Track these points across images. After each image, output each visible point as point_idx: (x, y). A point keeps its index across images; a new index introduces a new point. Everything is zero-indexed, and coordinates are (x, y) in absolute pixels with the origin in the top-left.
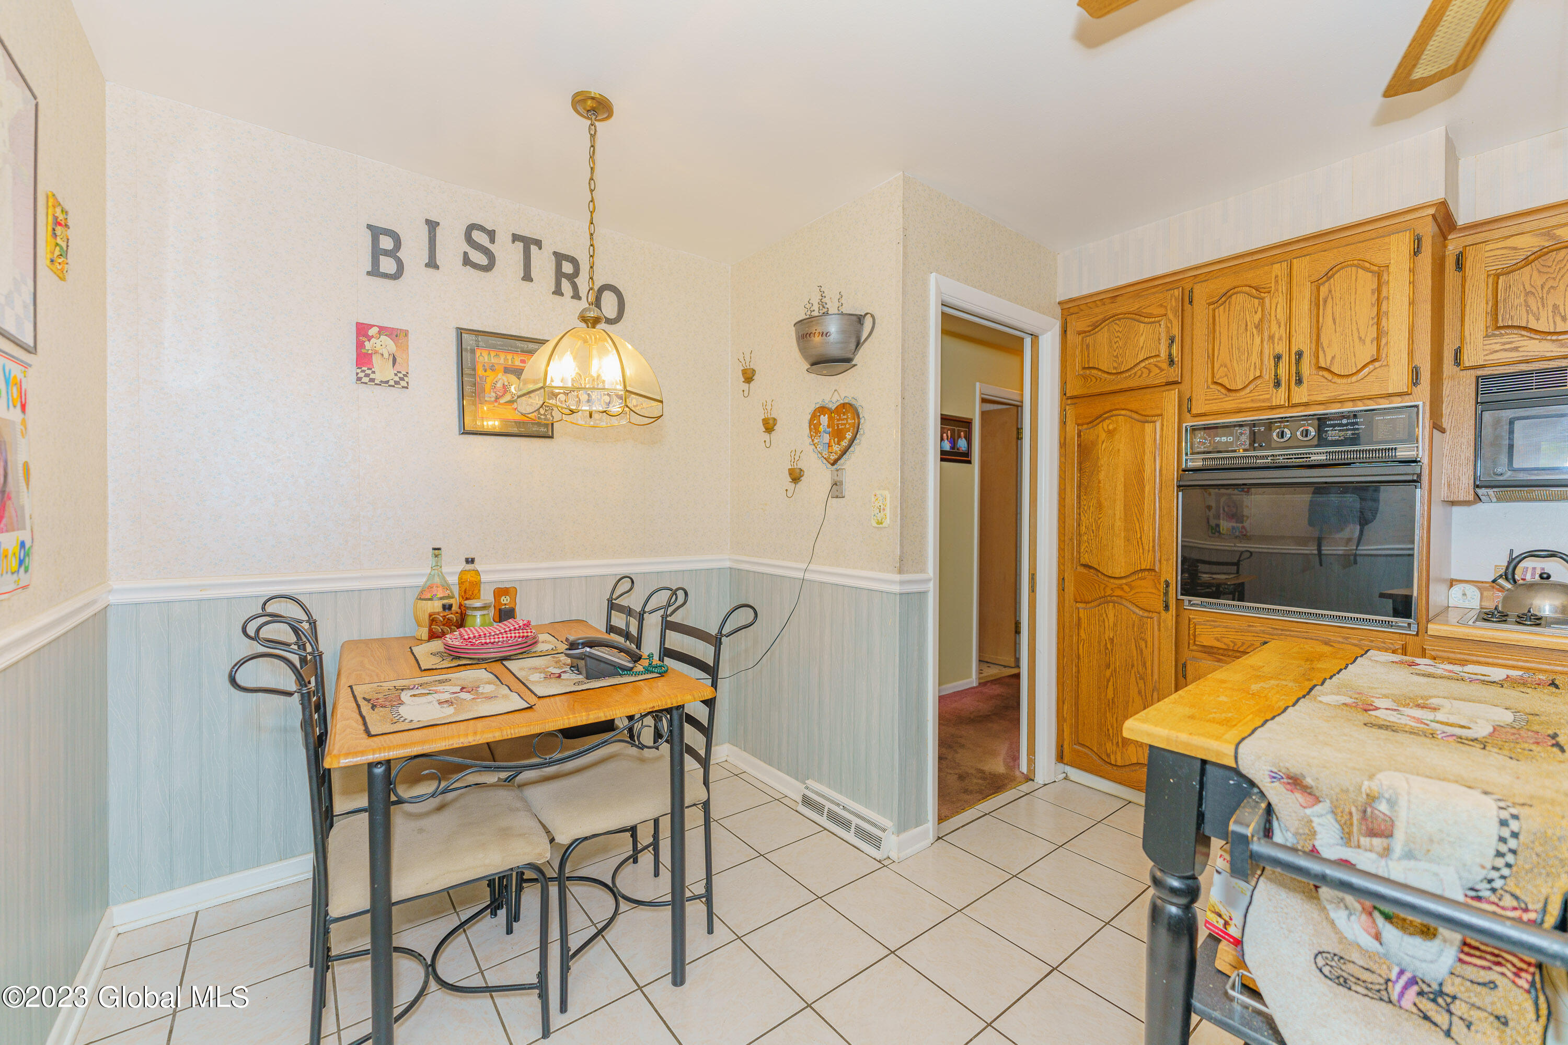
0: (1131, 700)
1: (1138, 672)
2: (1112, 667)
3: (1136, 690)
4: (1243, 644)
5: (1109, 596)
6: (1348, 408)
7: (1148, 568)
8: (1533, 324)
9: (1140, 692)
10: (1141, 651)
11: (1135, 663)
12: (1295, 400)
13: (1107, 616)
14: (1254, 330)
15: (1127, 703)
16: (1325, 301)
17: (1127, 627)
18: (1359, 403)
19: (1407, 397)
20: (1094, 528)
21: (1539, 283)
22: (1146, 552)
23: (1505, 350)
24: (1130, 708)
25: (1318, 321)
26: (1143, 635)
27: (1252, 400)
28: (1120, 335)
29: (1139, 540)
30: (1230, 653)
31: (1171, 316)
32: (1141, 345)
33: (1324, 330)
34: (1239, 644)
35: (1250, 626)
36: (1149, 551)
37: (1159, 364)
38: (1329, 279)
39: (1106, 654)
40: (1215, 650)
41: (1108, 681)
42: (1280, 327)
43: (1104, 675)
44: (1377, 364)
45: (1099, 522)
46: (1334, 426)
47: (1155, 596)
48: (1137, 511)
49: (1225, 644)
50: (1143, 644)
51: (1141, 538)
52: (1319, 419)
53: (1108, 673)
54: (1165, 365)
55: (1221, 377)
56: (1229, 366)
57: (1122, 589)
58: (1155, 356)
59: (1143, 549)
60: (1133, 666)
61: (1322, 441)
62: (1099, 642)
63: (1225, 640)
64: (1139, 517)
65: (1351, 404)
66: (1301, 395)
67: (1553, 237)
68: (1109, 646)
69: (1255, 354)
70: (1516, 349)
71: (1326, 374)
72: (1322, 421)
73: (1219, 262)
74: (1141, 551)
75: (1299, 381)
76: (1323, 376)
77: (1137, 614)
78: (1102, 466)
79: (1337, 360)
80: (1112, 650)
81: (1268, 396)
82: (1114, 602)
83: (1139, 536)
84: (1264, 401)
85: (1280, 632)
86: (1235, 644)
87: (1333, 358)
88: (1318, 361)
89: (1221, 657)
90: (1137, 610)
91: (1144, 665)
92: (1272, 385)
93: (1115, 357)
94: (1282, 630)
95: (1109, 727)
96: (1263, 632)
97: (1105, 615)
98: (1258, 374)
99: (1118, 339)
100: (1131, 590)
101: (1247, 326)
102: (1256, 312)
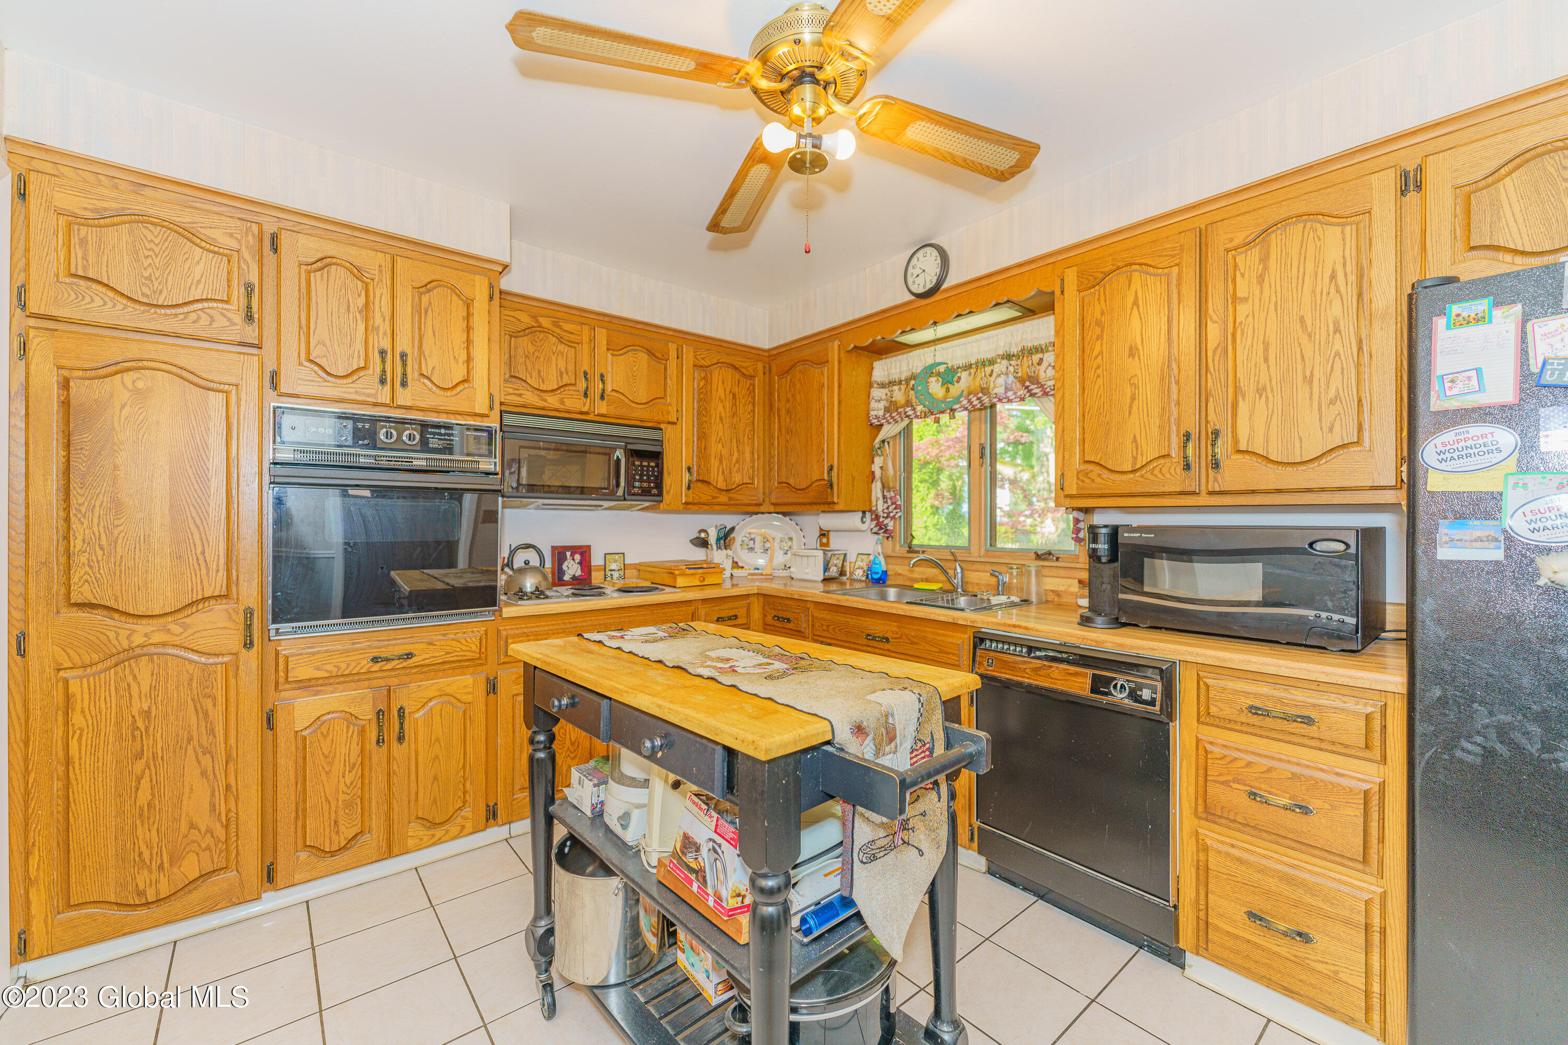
0: (187, 790)
1: (201, 746)
2: (147, 754)
3: (197, 772)
4: (348, 665)
5: (138, 646)
6: (442, 419)
7: (217, 593)
8: (529, 380)
9: (204, 774)
10: (206, 714)
11: (195, 734)
12: (400, 401)
13: (135, 678)
14: (358, 314)
15: (180, 798)
16: (426, 312)
17: (177, 687)
18: (451, 416)
19: (485, 419)
20: (104, 542)
21: (531, 352)
22: (213, 573)
23: (515, 394)
24: (185, 802)
25: (420, 329)
26: (208, 691)
27: (356, 392)
28: (157, 250)
29: (200, 557)
30: (332, 681)
31: (246, 254)
32: (197, 277)
33: (425, 337)
34: (344, 666)
35: (353, 644)
36: (218, 571)
37: (229, 315)
38: (429, 291)
39: (134, 737)
40: (313, 682)
41: (139, 779)
42: (384, 320)
43: (131, 773)
44: (466, 385)
45: (116, 532)
46: (434, 434)
47: (229, 631)
48: (194, 514)
49: (327, 671)
50: (208, 703)
51: (203, 553)
52: (422, 425)
53: (139, 765)
54: (238, 319)
55: (319, 356)
56: (328, 344)
57: (168, 631)
58: (222, 301)
59: (208, 569)
60: (190, 740)
61: (424, 446)
62: (118, 724)
63: (328, 667)
64: (198, 522)
65: (445, 415)
66: (404, 397)
67: (537, 321)
68: (140, 723)
69: (358, 341)
70: (520, 395)
71: (426, 381)
72: (424, 426)
73: (314, 218)
74: (204, 571)
75: (404, 384)
76: (424, 384)
77: (197, 663)
78: (122, 443)
79: (437, 371)
80: (147, 729)
81: (373, 392)
82: (151, 655)
83: (199, 550)
84: (369, 395)
85: (386, 643)
86: (339, 668)
87: (433, 368)
88: (420, 368)
89: (319, 688)
90: (195, 657)
91: (212, 732)
92: (377, 380)
93: (146, 278)
94: (388, 640)
95: (143, 848)
96: (370, 647)
97: (130, 679)
98: (362, 365)
99: (151, 253)
100: (185, 630)
101: (349, 306)
102: (359, 296)
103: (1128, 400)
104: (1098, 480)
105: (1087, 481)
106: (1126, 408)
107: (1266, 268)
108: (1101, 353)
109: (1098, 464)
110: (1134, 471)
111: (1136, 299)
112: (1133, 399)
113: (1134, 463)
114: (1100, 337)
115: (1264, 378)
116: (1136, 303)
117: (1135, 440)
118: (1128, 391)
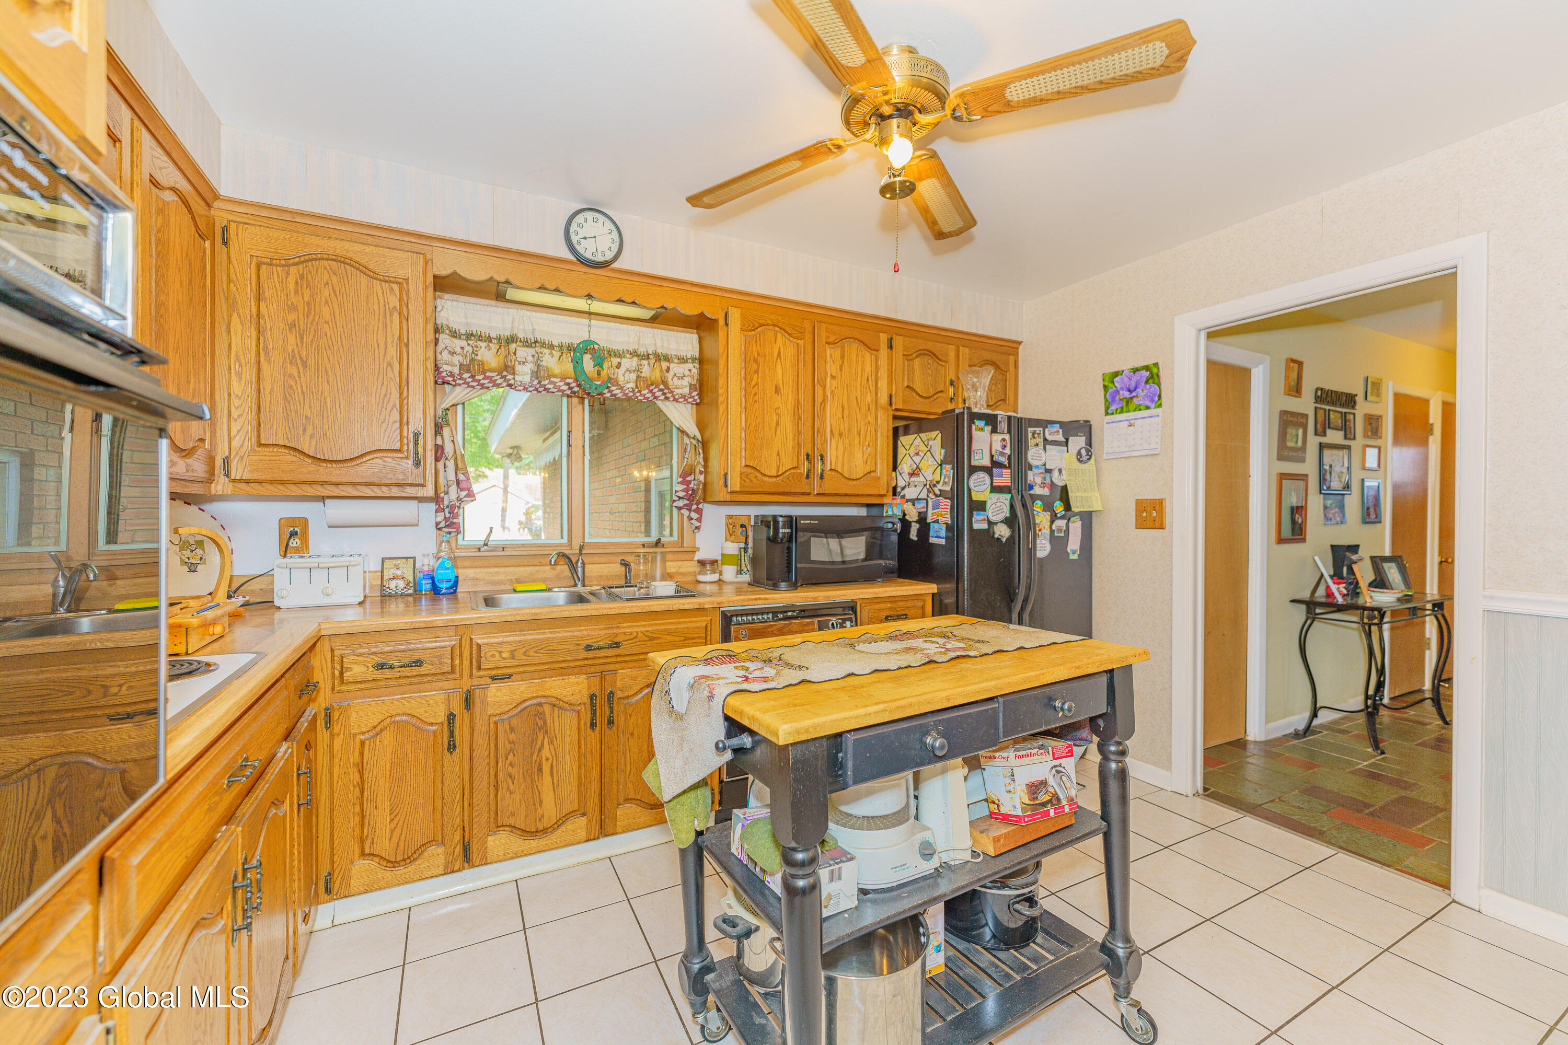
103: (775, 425)
104: (755, 481)
105: (748, 481)
106: (773, 430)
107: (843, 363)
108: (757, 384)
109: (755, 468)
110: (777, 476)
111: (779, 352)
112: (777, 424)
113: (778, 471)
114: (757, 372)
115: (842, 428)
116: (779, 355)
117: (778, 454)
118: (775, 417)
